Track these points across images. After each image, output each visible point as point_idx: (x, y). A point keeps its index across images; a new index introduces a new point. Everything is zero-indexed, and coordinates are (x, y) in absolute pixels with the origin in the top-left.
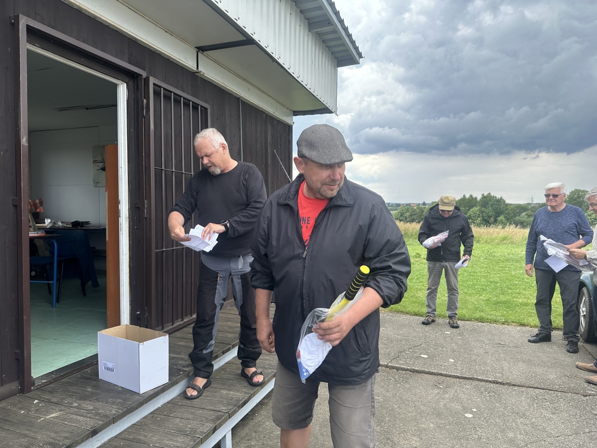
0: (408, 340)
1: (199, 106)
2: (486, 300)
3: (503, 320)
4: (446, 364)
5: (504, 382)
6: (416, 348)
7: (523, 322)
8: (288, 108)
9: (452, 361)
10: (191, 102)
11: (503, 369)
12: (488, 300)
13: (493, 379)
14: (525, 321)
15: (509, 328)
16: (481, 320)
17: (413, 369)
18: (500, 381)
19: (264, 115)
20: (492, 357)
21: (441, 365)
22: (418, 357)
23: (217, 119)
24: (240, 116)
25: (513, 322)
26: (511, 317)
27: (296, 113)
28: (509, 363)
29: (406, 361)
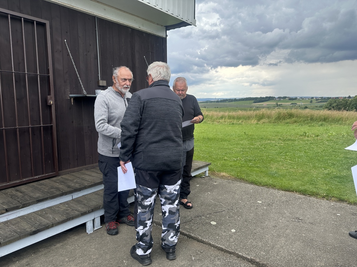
0: (217, 206)
1: (35, 22)
2: (327, 174)
3: (325, 195)
4: (224, 234)
5: (261, 263)
6: (216, 214)
7: (343, 197)
8: (158, 24)
9: (233, 231)
10: (22, 18)
11: (273, 247)
12: (329, 174)
13: (252, 258)
14: (346, 198)
15: (324, 202)
16: (304, 193)
17: (190, 235)
18: (258, 261)
19: (130, 30)
20: (276, 231)
21: (218, 234)
22: (207, 223)
23: (67, 33)
24: (96, 30)
25: (333, 197)
26: (335, 192)
27: (168, 28)
28: (286, 241)
29: (191, 226)
